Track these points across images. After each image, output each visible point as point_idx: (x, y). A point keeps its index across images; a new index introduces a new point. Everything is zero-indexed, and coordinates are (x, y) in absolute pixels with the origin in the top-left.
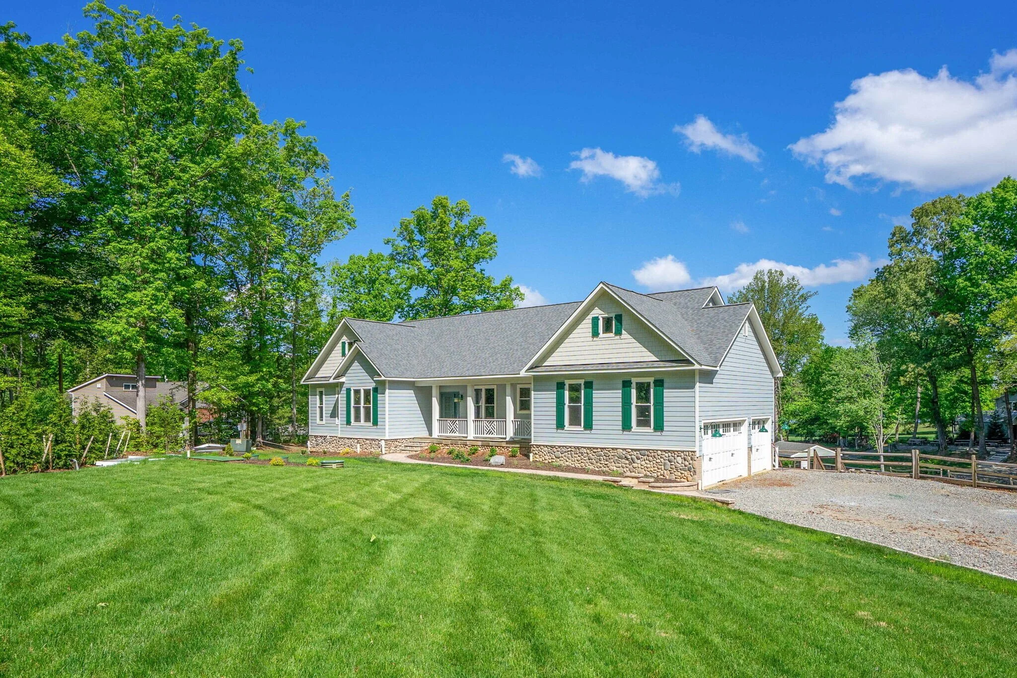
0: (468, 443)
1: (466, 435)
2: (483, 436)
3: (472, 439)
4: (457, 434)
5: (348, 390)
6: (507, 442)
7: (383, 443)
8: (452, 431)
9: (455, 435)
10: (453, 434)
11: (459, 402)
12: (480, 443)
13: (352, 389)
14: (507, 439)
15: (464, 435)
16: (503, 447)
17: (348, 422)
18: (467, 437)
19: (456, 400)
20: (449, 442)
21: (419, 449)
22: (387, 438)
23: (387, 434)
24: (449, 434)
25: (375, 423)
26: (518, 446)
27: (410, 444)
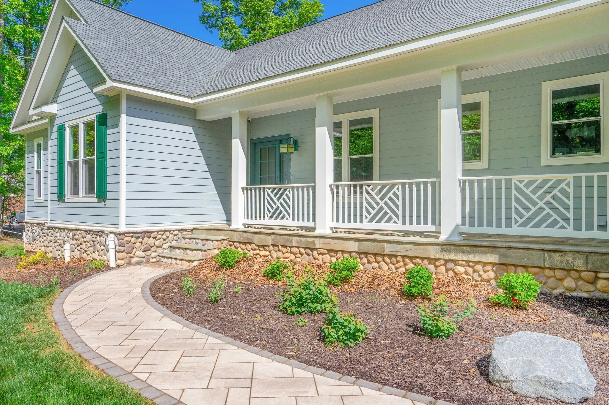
0: (318, 244)
1: (311, 224)
2: (358, 225)
3: (328, 232)
4: (288, 222)
5: (61, 129)
6: (446, 246)
7: (111, 241)
8: (277, 214)
9: (284, 222)
10: (279, 222)
11: (289, 154)
12: (354, 246)
13: (66, 125)
14: (443, 237)
15: (305, 224)
16: (434, 260)
17: (61, 197)
18: (313, 229)
19: (283, 149)
20: (269, 240)
21: (199, 255)
22: (123, 228)
23: (123, 219)
24: (268, 222)
25: (102, 197)
26: (494, 258)
27: (183, 243)
